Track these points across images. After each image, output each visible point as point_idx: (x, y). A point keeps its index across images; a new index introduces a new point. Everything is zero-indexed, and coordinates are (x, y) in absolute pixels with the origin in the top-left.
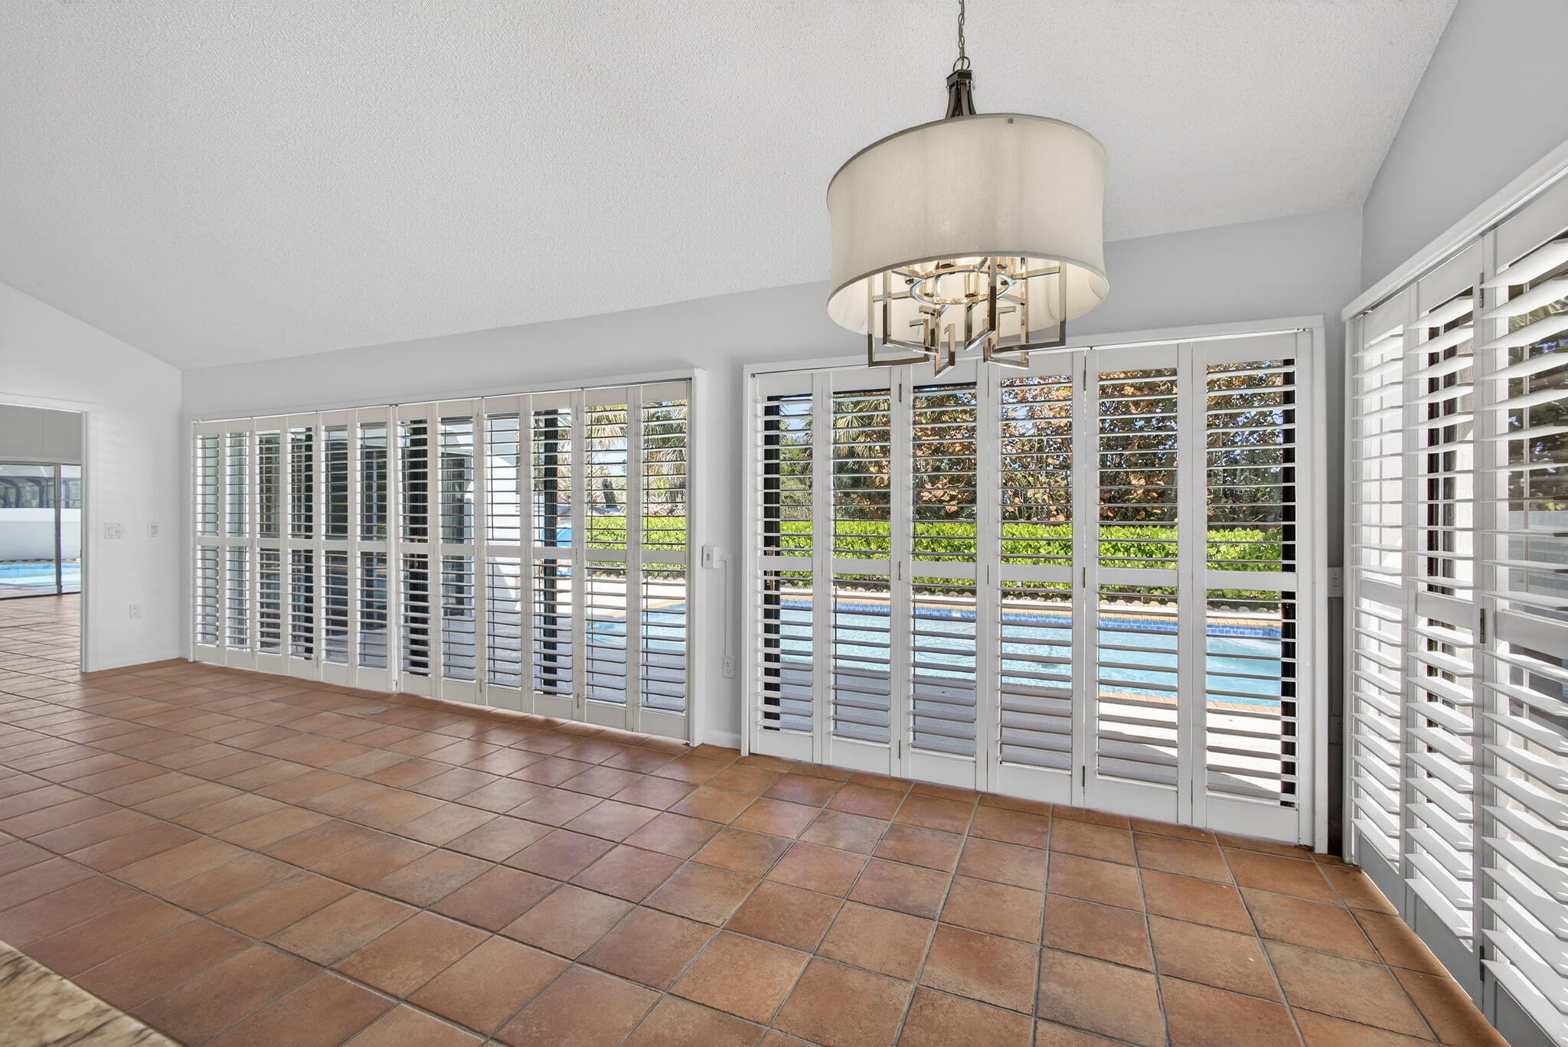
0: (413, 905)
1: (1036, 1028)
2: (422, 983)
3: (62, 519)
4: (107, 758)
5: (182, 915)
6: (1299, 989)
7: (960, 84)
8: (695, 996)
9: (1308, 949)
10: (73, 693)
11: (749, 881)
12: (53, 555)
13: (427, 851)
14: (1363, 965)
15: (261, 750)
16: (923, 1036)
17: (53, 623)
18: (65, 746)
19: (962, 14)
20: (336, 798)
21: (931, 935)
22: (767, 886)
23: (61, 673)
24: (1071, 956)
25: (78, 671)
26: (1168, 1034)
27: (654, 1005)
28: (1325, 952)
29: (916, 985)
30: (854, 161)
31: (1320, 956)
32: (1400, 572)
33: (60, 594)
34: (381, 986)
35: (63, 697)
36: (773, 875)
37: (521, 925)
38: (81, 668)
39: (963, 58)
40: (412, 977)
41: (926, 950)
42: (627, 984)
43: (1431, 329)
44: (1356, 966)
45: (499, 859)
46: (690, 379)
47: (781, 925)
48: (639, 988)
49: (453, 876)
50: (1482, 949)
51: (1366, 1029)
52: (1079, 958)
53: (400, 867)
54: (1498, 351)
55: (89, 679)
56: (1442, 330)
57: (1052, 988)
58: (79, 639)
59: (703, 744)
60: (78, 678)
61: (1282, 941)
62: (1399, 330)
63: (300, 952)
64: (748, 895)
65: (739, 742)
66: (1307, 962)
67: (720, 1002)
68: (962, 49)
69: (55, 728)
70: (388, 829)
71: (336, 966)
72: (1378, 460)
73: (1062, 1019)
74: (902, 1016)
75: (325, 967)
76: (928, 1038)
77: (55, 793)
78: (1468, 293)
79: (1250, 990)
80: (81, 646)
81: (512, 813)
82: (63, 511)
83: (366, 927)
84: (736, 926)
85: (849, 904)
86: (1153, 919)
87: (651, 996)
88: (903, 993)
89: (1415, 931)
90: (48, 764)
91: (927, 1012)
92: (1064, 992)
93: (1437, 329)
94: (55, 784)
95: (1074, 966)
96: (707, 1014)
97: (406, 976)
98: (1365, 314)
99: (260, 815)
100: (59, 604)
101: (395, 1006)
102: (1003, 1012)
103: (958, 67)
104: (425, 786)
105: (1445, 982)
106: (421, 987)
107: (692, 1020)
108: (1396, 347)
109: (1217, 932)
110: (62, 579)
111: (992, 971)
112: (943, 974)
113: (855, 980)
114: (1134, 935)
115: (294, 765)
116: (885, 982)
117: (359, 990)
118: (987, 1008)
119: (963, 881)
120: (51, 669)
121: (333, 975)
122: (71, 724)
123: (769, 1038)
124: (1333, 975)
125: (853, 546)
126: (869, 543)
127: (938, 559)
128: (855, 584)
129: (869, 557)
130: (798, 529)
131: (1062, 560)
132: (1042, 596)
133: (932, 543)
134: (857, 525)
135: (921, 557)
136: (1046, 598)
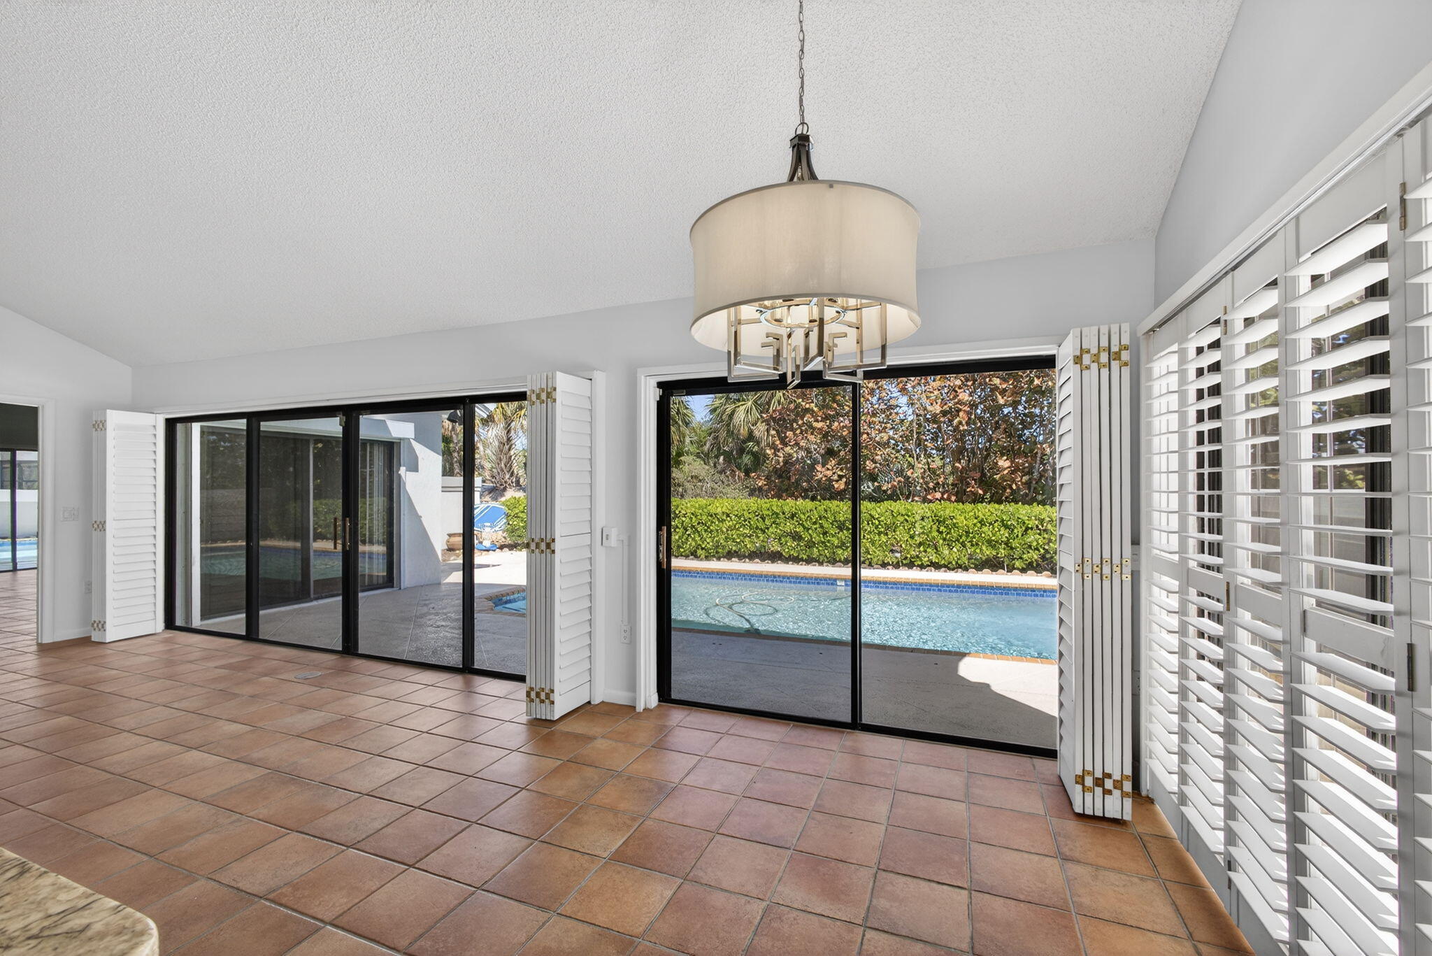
0: (338, 844)
1: (864, 935)
2: (346, 909)
3: (18, 499)
4: (64, 720)
5: (134, 856)
6: (1086, 900)
7: (801, 144)
8: (579, 916)
9: (1097, 867)
10: (30, 662)
11: (634, 819)
12: (9, 533)
13: (353, 798)
14: (1142, 879)
15: (205, 712)
16: (770, 944)
17: (9, 598)
18: (25, 710)
19: (802, 87)
20: (275, 753)
21: (785, 862)
22: (649, 823)
23: (19, 645)
24: (900, 876)
25: (34, 642)
26: (972, 938)
27: (544, 924)
28: (1113, 869)
29: (768, 903)
30: (707, 214)
31: (1107, 873)
32: (1177, 550)
33: (15, 569)
34: (311, 912)
35: (21, 666)
36: (655, 814)
37: (434, 860)
38: (37, 639)
39: (803, 123)
40: (337, 904)
41: (780, 874)
42: (523, 907)
43: (1197, 348)
44: (1136, 880)
45: (416, 804)
46: (591, 380)
47: (659, 856)
48: (534, 910)
49: (376, 819)
50: (1229, 862)
51: (1134, 930)
52: (909, 879)
53: (329, 812)
54: (1236, 371)
55: (45, 649)
56: (1206, 349)
57: (882, 903)
58: (35, 612)
59: (603, 702)
60: (34, 648)
61: (1079, 862)
62: (1175, 347)
63: (240, 885)
64: (632, 831)
65: (634, 699)
66: (1095, 878)
67: (602, 919)
68: (802, 116)
69: (14, 694)
70: (321, 779)
71: (271, 896)
72: (1166, 455)
73: (886, 928)
74: (753, 928)
75: (261, 897)
76: (773, 946)
77: (17, 753)
78: (1217, 322)
79: (1046, 902)
80: (38, 619)
81: (428, 764)
82: (18, 492)
83: (297, 863)
84: (619, 857)
85: (718, 837)
86: (974, 846)
87: (542, 916)
88: (757, 908)
89: (1188, 851)
90: (9, 727)
91: (775, 925)
92: (891, 906)
93: (1203, 348)
94: (17, 744)
95: (901, 885)
96: (589, 929)
97: (333, 903)
98: (1154, 331)
99: (204, 769)
100: (14, 580)
101: (321, 928)
102: (838, 923)
103: (799, 132)
104: (353, 742)
105: (1205, 892)
106: (345, 912)
107: (577, 934)
108: (1173, 361)
109: (1026, 855)
110: (18, 556)
111: (834, 892)
112: (792, 893)
113: (718, 899)
114: (957, 858)
115: (235, 725)
116: (743, 900)
117: (291, 916)
118: (825, 920)
119: (819, 816)
120: (9, 640)
121: (268, 904)
122: (29, 690)
123: (641, 948)
124: (1116, 889)
125: (749, 522)
126: (763, 519)
127: (825, 533)
128: (752, 556)
129: (764, 532)
130: (700, 507)
131: (935, 534)
132: (918, 566)
133: (821, 519)
134: (754, 503)
135: (810, 531)
136: (922, 567)
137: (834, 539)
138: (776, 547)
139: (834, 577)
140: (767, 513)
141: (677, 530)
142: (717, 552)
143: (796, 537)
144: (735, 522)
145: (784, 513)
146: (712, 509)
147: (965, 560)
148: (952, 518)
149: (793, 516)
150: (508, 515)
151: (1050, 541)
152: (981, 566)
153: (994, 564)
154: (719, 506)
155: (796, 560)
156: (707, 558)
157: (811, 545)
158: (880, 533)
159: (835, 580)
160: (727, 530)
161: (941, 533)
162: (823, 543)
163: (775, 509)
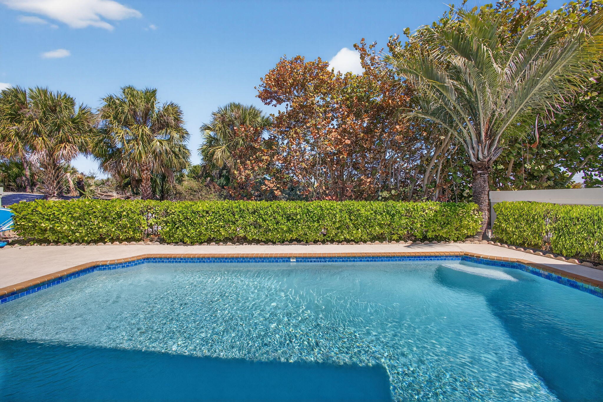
125: (223, 217)
126: (234, 215)
127: (277, 223)
128: (227, 240)
129: (235, 223)
130: (187, 207)
131: (348, 220)
132: (337, 241)
133: (274, 214)
134: (226, 204)
135: (267, 222)
136: (339, 242)
137: (283, 226)
138: (242, 233)
139: (288, 256)
140: (237, 210)
141: (168, 224)
142: (200, 239)
143: (256, 225)
144: (213, 217)
145: (248, 210)
146: (194, 208)
147: (365, 237)
148: (358, 210)
149: (254, 213)
150: (14, 218)
151: (414, 222)
152: (374, 239)
153: (381, 238)
154: (201, 206)
155: (258, 242)
156: (192, 244)
157: (267, 230)
158: (314, 221)
159: (289, 258)
160: (207, 223)
161: (351, 220)
162: (276, 229)
163: (242, 206)
